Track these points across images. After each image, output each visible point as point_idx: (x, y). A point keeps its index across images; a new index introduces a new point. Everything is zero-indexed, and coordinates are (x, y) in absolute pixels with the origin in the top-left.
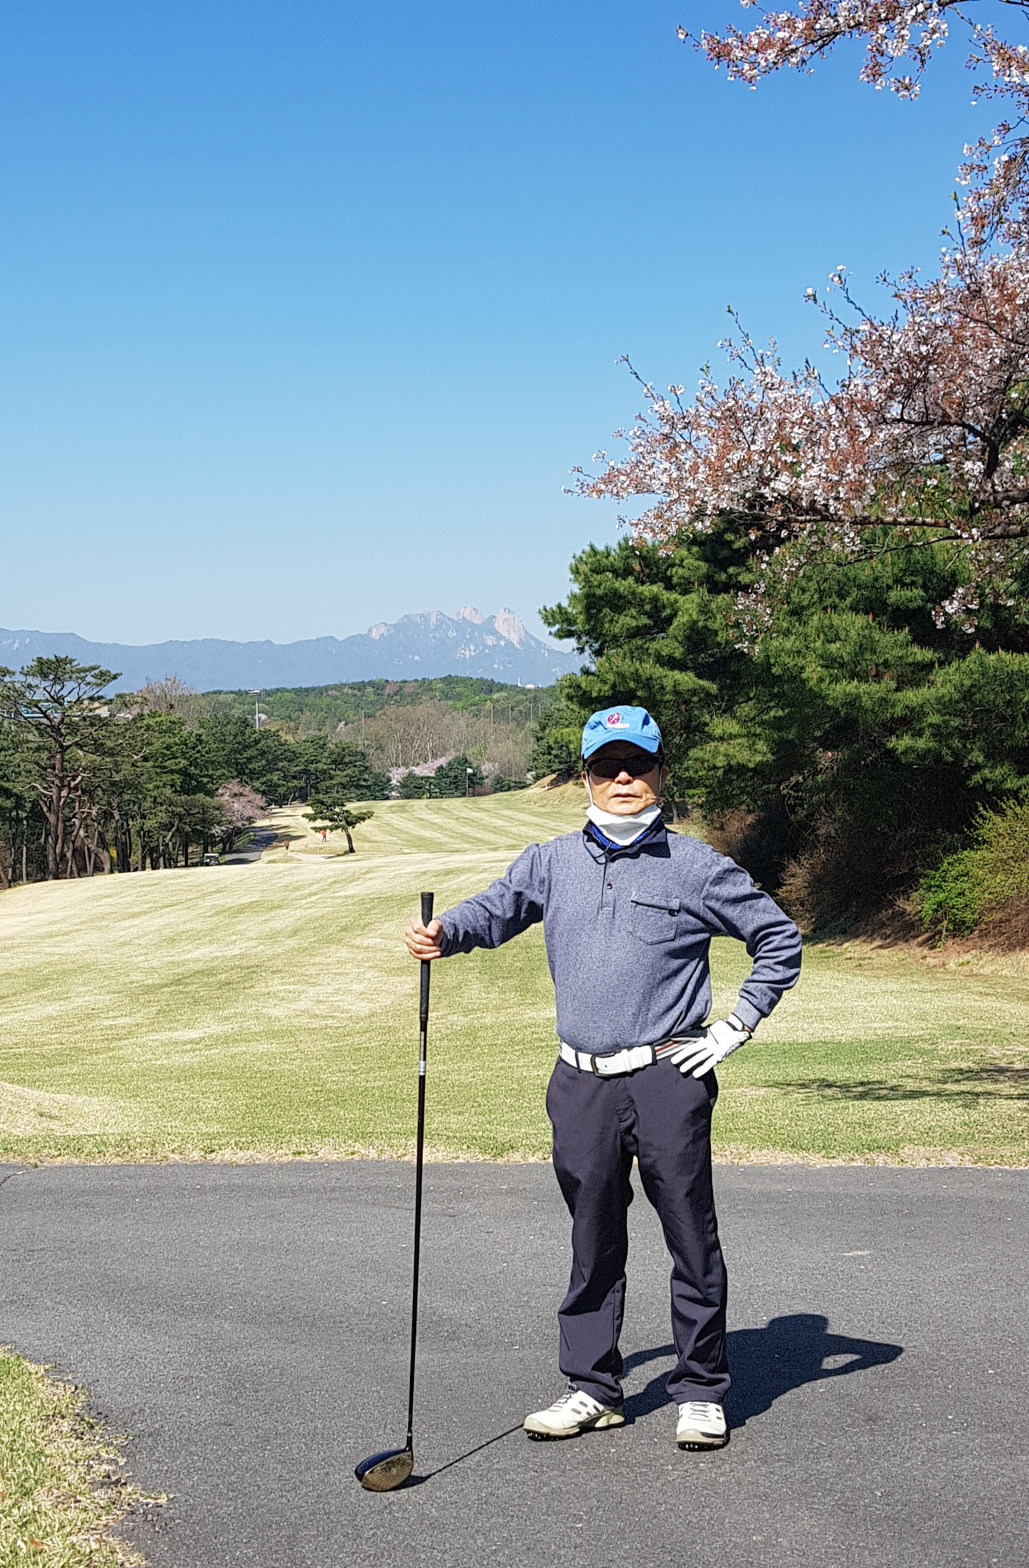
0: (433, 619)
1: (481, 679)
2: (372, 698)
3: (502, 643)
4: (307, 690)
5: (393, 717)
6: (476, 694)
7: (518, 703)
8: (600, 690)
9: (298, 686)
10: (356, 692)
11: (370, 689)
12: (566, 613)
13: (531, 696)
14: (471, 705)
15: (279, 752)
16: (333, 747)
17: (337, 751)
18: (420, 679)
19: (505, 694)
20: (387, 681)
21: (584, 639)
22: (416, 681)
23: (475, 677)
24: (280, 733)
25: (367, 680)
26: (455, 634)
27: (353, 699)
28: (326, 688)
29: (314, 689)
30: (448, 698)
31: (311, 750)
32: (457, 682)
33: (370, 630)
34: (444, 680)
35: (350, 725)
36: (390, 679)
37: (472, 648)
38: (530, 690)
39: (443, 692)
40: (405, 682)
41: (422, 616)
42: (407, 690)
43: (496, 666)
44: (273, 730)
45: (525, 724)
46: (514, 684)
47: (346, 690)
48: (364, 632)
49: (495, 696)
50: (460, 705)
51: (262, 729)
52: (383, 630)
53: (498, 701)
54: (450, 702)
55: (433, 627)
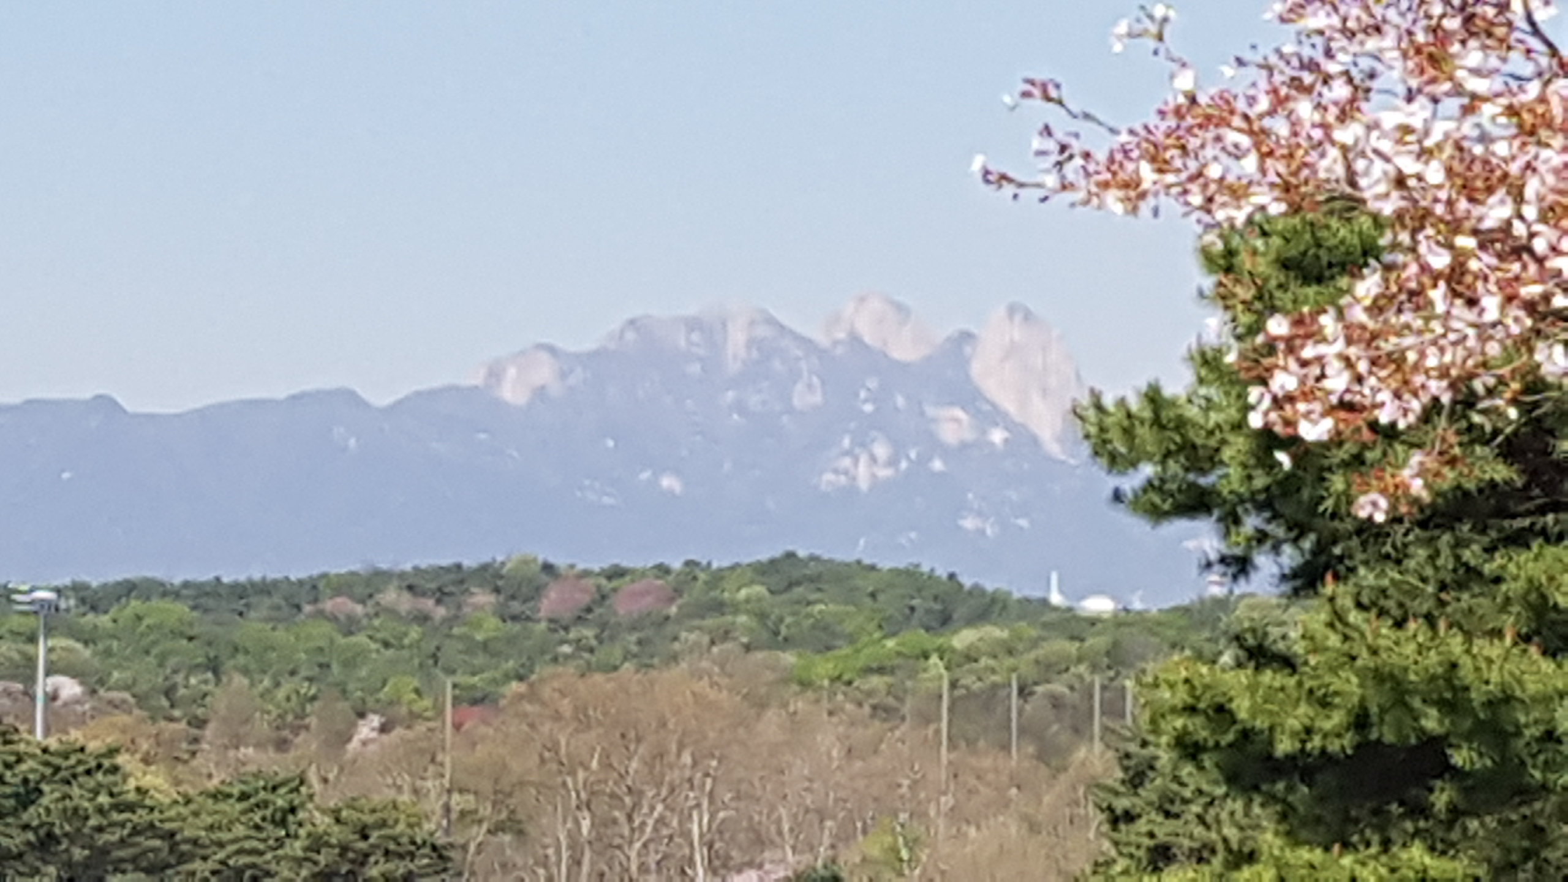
0: (737, 338)
1: (911, 574)
2: (491, 627)
3: (997, 436)
4: (240, 591)
5: (566, 706)
6: (890, 627)
7: (1050, 668)
8: (1309, 731)
9: (205, 576)
10: (429, 603)
11: (483, 598)
12: (1181, 423)
13: (1097, 642)
14: (868, 671)
15: (112, 837)
16: (323, 822)
17: (337, 835)
18: (677, 565)
19: (996, 632)
20: (548, 568)
21: (1251, 522)
22: (663, 570)
23: (885, 565)
24: (120, 759)
25: (469, 562)
26: (817, 398)
27: (415, 632)
28: (314, 588)
29: (265, 588)
30: (778, 640)
31: (240, 830)
32: (813, 580)
33: (495, 373)
34: (765, 570)
35: (398, 732)
36: (560, 562)
37: (881, 451)
38: (1093, 622)
39: (762, 616)
40: (616, 573)
41: (693, 324)
42: (623, 608)
43: (969, 523)
44: (93, 746)
45: (1069, 750)
46: (1037, 594)
47: (390, 596)
48: (475, 378)
49: (963, 639)
50: (823, 668)
51: (53, 743)
52: (544, 372)
53: (970, 657)
54: (789, 658)
55: (733, 367)
